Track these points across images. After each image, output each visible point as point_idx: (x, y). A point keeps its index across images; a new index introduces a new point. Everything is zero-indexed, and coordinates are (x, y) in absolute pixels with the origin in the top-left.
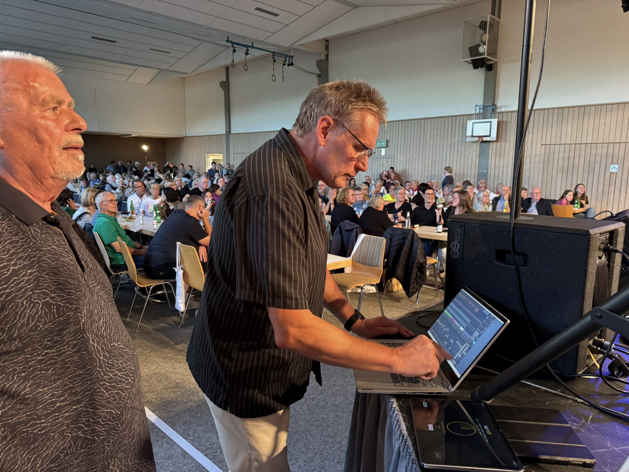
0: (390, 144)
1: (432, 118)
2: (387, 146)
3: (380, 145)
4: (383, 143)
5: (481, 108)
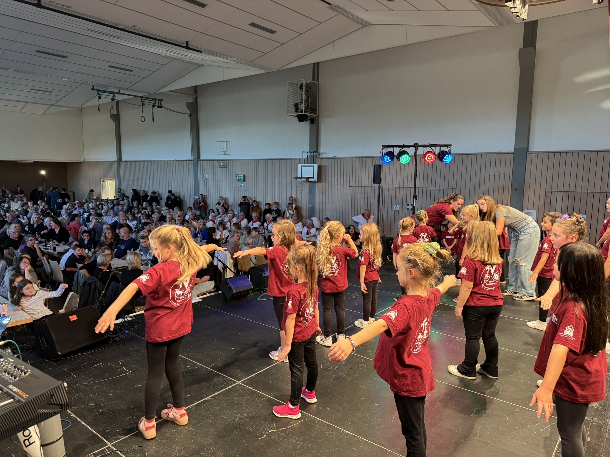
0: (247, 178)
1: (275, 159)
2: (244, 180)
3: (238, 179)
4: (241, 178)
5: (308, 154)
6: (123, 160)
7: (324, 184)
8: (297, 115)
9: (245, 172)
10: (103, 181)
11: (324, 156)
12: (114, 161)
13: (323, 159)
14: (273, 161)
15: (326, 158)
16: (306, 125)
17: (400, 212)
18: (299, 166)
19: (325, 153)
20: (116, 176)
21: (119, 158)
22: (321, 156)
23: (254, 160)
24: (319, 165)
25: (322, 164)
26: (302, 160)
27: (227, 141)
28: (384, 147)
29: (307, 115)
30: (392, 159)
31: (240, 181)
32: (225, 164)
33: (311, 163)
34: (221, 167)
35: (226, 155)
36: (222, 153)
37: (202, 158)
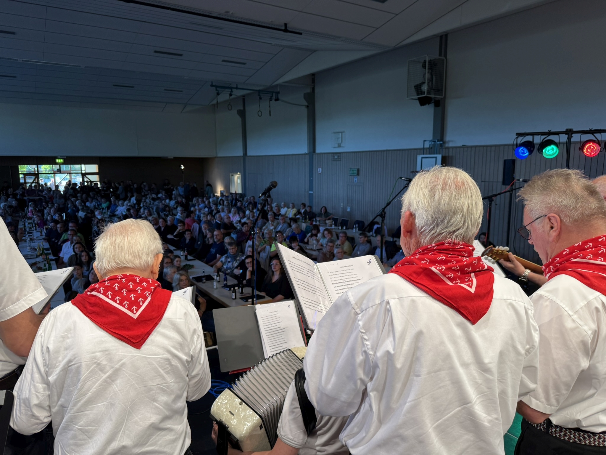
0: (361, 172)
2: (358, 174)
3: (352, 173)
4: (355, 172)
5: (430, 143)
6: (248, 155)
8: (418, 98)
9: (359, 166)
10: (232, 176)
11: (451, 145)
12: (241, 157)
14: (390, 152)
15: (453, 148)
16: (429, 110)
18: (419, 157)
19: (452, 141)
20: (242, 170)
21: (245, 153)
22: (447, 145)
23: (370, 151)
24: (444, 155)
25: (447, 155)
26: (423, 151)
27: (342, 132)
28: (519, 135)
29: (431, 98)
31: (354, 176)
32: (340, 157)
33: (434, 154)
34: (334, 160)
35: (341, 147)
36: (337, 146)
37: (318, 151)
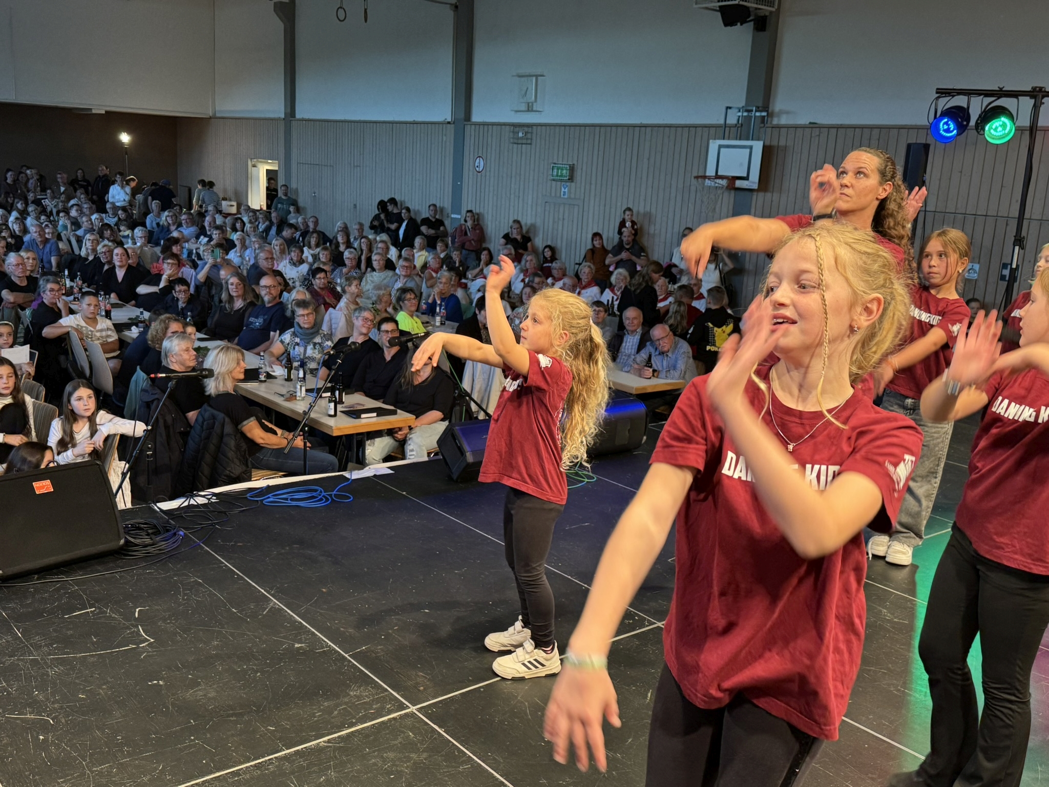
1: (653, 126)
2: (571, 179)
3: (557, 176)
4: (564, 172)
5: (740, 114)
6: (298, 116)
7: (776, 196)
8: (720, 7)
9: (576, 158)
10: (254, 166)
11: (784, 120)
12: (278, 119)
13: (779, 127)
14: (649, 129)
15: (788, 127)
16: (743, 34)
17: (981, 284)
18: (714, 145)
19: (787, 113)
20: (282, 156)
21: (289, 110)
22: (775, 121)
23: (600, 126)
24: (768, 143)
25: (775, 143)
26: (723, 131)
27: (537, 76)
28: (943, 93)
29: (747, 8)
30: (962, 128)
31: (561, 181)
32: (529, 136)
33: (747, 139)
34: (517, 142)
35: (532, 111)
36: (524, 107)
37: (476, 117)
